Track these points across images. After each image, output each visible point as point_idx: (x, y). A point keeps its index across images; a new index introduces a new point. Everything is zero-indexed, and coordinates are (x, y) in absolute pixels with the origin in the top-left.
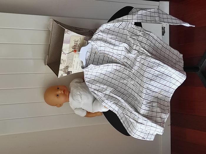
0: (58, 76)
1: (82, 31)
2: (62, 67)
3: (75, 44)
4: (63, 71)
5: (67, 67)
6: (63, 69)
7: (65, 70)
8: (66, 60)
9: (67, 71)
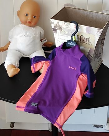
0: (51, 18)
1: (100, 46)
2: (62, 23)
3: (86, 39)
4: (57, 24)
5: (61, 29)
6: (59, 25)
7: (58, 27)
8: (69, 28)
9: (56, 29)
